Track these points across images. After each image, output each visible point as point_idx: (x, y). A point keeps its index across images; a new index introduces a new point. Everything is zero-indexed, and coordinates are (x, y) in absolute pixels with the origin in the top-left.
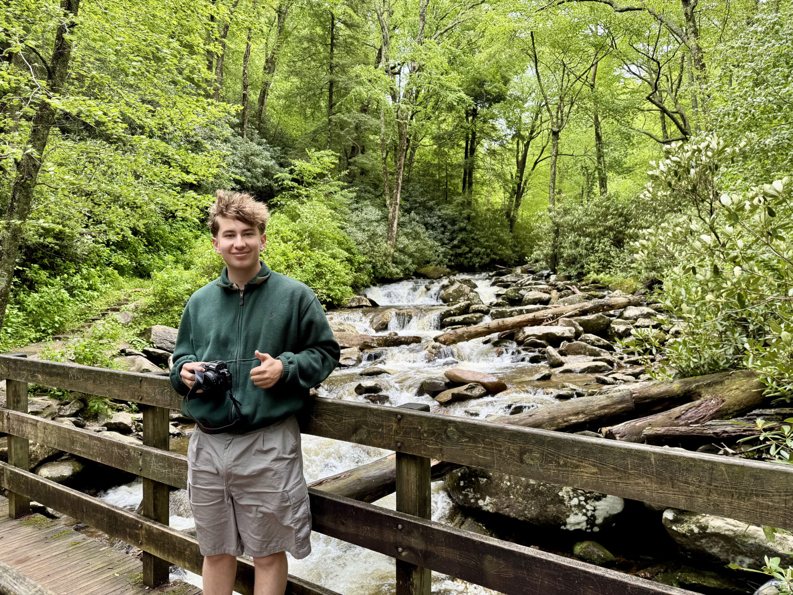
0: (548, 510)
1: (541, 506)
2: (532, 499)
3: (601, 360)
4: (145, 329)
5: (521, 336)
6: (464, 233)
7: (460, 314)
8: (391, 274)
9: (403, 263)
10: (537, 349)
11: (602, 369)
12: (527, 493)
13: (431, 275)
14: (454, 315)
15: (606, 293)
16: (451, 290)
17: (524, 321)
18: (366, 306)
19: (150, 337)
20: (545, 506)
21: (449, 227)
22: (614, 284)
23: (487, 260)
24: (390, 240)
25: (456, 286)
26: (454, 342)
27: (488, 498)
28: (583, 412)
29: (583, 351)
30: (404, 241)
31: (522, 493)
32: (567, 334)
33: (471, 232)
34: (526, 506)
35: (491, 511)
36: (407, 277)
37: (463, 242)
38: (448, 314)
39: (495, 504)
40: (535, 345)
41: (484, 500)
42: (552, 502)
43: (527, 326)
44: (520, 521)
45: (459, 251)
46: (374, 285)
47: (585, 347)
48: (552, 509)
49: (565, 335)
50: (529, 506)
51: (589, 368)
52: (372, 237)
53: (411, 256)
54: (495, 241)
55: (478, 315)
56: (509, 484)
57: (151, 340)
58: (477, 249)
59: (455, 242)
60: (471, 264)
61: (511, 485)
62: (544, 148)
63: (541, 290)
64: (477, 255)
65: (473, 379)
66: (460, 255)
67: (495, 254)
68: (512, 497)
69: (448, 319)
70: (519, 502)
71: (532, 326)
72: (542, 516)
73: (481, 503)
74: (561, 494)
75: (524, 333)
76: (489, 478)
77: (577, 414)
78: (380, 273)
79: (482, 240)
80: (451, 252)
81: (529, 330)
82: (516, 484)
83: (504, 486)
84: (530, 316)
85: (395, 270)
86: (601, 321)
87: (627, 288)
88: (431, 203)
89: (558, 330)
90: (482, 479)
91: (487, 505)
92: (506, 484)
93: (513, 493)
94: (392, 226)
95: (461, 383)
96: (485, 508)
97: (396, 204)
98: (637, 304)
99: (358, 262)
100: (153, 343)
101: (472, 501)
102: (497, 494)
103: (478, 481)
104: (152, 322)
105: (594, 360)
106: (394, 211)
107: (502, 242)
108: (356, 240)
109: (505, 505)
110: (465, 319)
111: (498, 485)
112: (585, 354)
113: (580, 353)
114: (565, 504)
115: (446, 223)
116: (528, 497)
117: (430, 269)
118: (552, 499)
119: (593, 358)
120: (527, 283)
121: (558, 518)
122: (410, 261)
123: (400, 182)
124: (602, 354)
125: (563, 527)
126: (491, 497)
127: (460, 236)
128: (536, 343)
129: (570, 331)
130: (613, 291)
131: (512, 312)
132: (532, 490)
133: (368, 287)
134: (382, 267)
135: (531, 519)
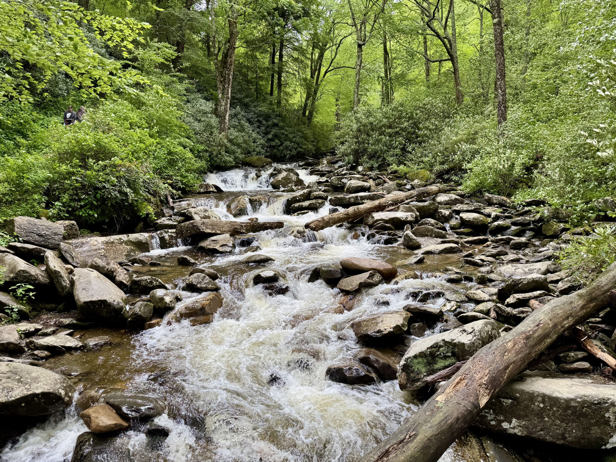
0: (592, 432)
1: (584, 428)
2: (573, 421)
3: (449, 242)
4: (5, 221)
5: (370, 221)
6: (276, 128)
7: (304, 201)
8: (225, 162)
9: (234, 153)
10: (386, 232)
11: (456, 250)
12: (567, 415)
13: (256, 164)
14: (299, 201)
15: (405, 181)
16: (280, 177)
17: (373, 208)
18: (213, 192)
19: (13, 230)
20: (588, 428)
21: (264, 122)
22: (411, 174)
23: (294, 152)
24: (223, 131)
25: (284, 174)
27: (514, 420)
29: (429, 234)
30: (233, 133)
31: (560, 415)
32: (410, 219)
33: (282, 128)
34: (565, 429)
35: (519, 434)
36: (236, 167)
37: (276, 136)
38: (295, 200)
39: (525, 427)
40: (384, 228)
41: (510, 422)
42: (597, 424)
43: (373, 212)
44: (558, 444)
45: (273, 144)
46: (212, 172)
47: (432, 230)
48: (596, 431)
49: (408, 219)
50: (569, 429)
51: (445, 249)
52: (209, 126)
53: (239, 146)
54: (301, 137)
55: (320, 201)
56: (542, 405)
57: (15, 234)
58: (288, 143)
59: (270, 136)
60: (282, 155)
61: (545, 407)
62: (333, 60)
63: (359, 179)
64: (287, 148)
66: (274, 147)
67: (301, 148)
68: (546, 419)
69: (297, 205)
70: (556, 425)
71: (377, 212)
72: (584, 438)
73: (505, 425)
74: (607, 415)
75: (373, 217)
76: (515, 399)
78: (216, 161)
79: (291, 136)
80: (266, 144)
81: (377, 216)
82: (551, 406)
83: (535, 408)
84: (376, 202)
85: (229, 159)
86: (432, 207)
87: (422, 178)
88: (247, 100)
89: (401, 214)
90: (506, 400)
91: (514, 428)
92: (539, 406)
93: (548, 416)
94: (225, 119)
95: (359, 271)
96: (512, 431)
97: (228, 98)
98: (443, 191)
99: (198, 150)
100: (17, 237)
101: (493, 423)
102: (527, 416)
103: (500, 402)
105: (443, 242)
106: (226, 104)
107: (305, 137)
108: (194, 130)
109: (539, 428)
110: (310, 204)
111: (527, 407)
112: (431, 236)
113: (427, 235)
114: (610, 425)
115: (261, 119)
116: (569, 420)
117: (254, 158)
118: (597, 421)
119: (440, 240)
120: (343, 173)
121: (602, 439)
122: (239, 151)
123: (231, 77)
124: (447, 236)
125: (603, 447)
126: (518, 418)
127: (274, 131)
128: (386, 226)
129: (412, 215)
131: (350, 198)
132: (574, 413)
133: (206, 173)
134: (217, 156)
135: (572, 442)
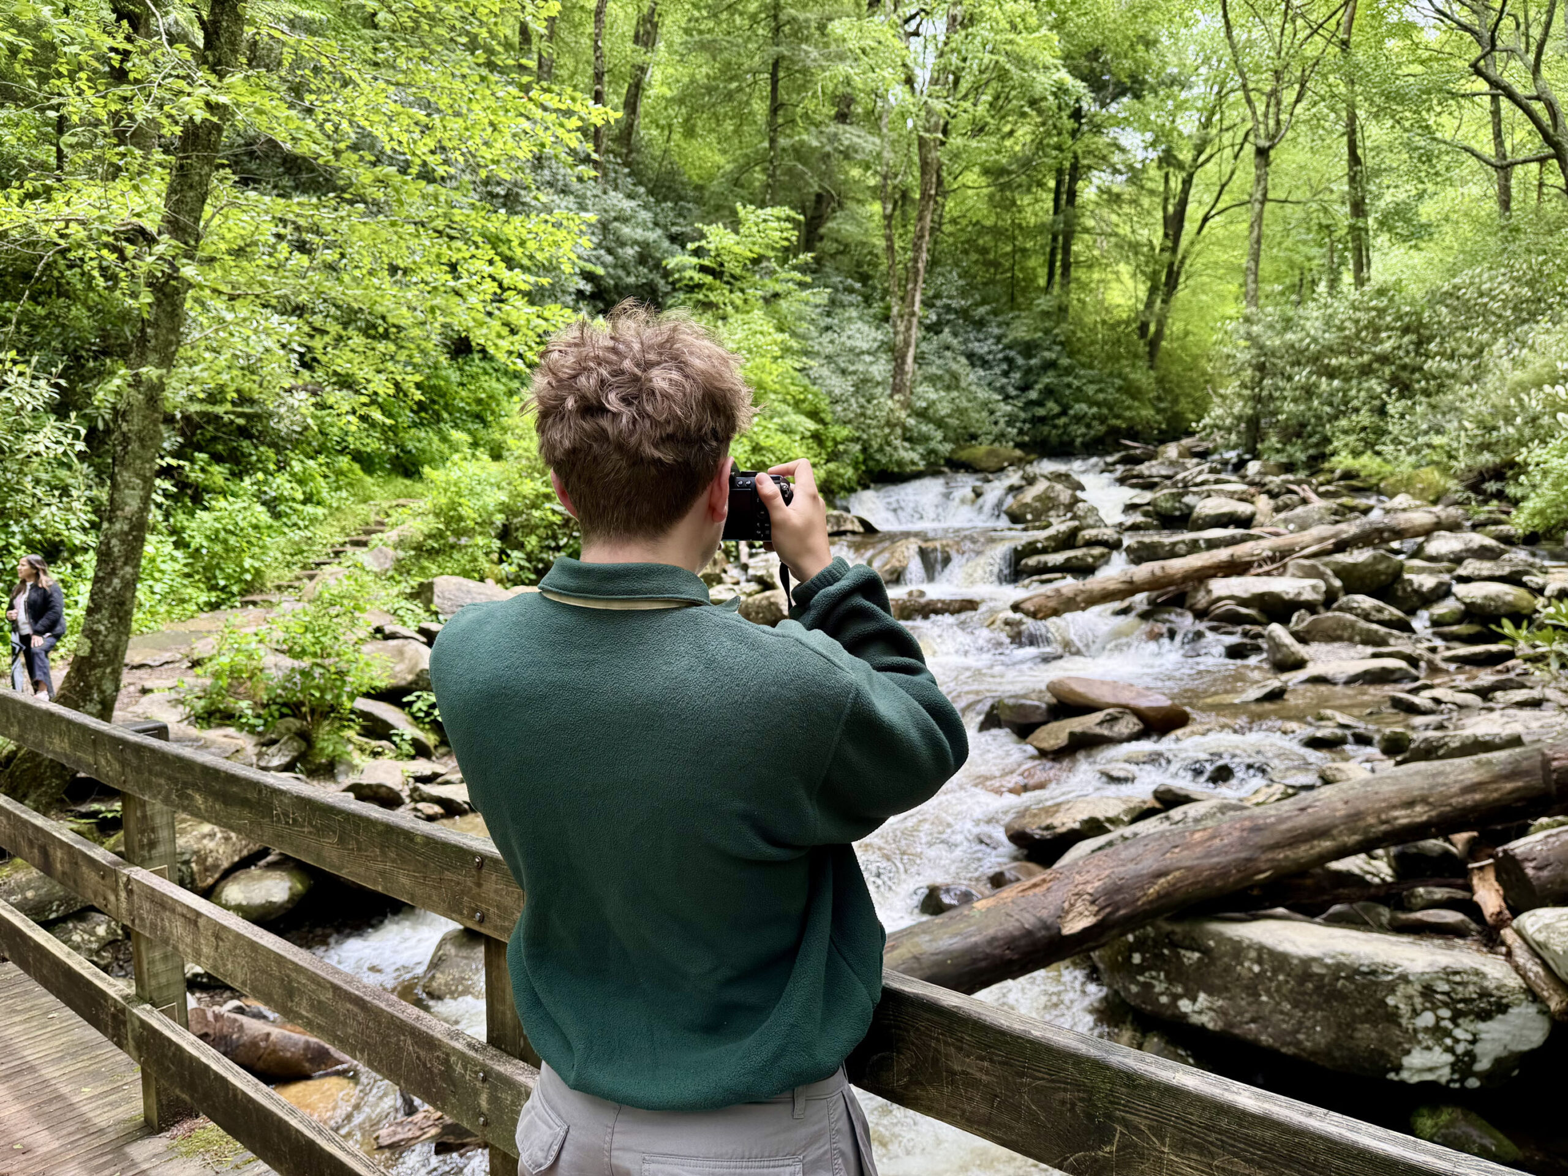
0: (1358, 1035)
1: (1339, 1025)
2: (1317, 1007)
3: (1390, 655)
4: (421, 585)
5: (1201, 599)
6: (1051, 373)
7: (1056, 550)
8: (900, 463)
9: (925, 439)
10: (1238, 628)
11: (1397, 676)
12: (1305, 993)
13: (984, 465)
14: (1045, 551)
15: (1372, 501)
16: (1029, 495)
17: (1209, 568)
18: (854, 533)
19: (430, 601)
20: (1348, 1025)
21: (1020, 361)
22: (1392, 480)
23: (1099, 429)
24: (899, 391)
25: (1041, 486)
26: (1056, 612)
27: (1202, 996)
28: (1424, 800)
29: (1346, 635)
30: (928, 393)
31: (1291, 991)
32: (1308, 596)
33: (1068, 371)
34: (1300, 1023)
35: (1211, 1026)
36: (933, 470)
37: (1049, 392)
38: (1031, 549)
39: (1221, 1012)
40: (1234, 619)
41: (1194, 1000)
42: (1369, 1017)
43: (1214, 576)
44: (1285, 1055)
45: (1041, 412)
46: (866, 487)
47: (1352, 625)
48: (1366, 1035)
49: (1303, 598)
50: (1308, 1024)
51: (1366, 673)
52: (863, 384)
53: (940, 424)
54: (1119, 389)
55: (1097, 551)
56: (1256, 968)
57: (433, 607)
58: (1081, 407)
59: (1033, 395)
60: (1065, 438)
61: (1263, 972)
62: (1223, 186)
63: (1231, 495)
64: (1079, 419)
65: (1111, 700)
66: (1042, 420)
67: (1118, 417)
68: (1264, 998)
69: (1032, 561)
70: (1282, 1012)
71: (1226, 576)
72: (1340, 1047)
73: (1185, 1005)
74: (1391, 1001)
75: (1209, 592)
76: (1206, 951)
77: (1410, 804)
78: (878, 461)
79: (1090, 389)
80: (1022, 415)
81: (1220, 587)
82: (1275, 971)
83: (1244, 973)
84: (1222, 554)
85: (910, 455)
86: (1382, 567)
87: (1423, 490)
88: (982, 310)
89: (1287, 585)
90: (1188, 954)
91: (1200, 1012)
92: (1250, 970)
93: (1268, 992)
94: (904, 362)
95: (1085, 708)
96: (1196, 1019)
97: (913, 314)
98: (1454, 527)
99: (834, 440)
100: (436, 613)
101: (1164, 999)
102: (1227, 989)
103: (1179, 957)
104: (434, 569)
105: (1375, 656)
106: (908, 329)
107: (1132, 391)
108: (830, 393)
109: (1247, 1016)
110: (1068, 560)
111: (1228, 969)
112: (1351, 640)
113: (1339, 639)
114: (1400, 1025)
115: (1012, 353)
116: (1308, 1003)
117: (979, 450)
118: (1369, 1012)
119: (1370, 650)
120: (1199, 479)
121: (1383, 1054)
122: (939, 435)
123: (921, 265)
124: (1392, 641)
125: (1392, 1076)
126: (1210, 992)
127: (1044, 381)
128: (1238, 614)
129: (1314, 588)
130: (1392, 496)
131: (1174, 544)
132: (1318, 989)
133: (852, 490)
134: (881, 449)
135: (1313, 1053)
